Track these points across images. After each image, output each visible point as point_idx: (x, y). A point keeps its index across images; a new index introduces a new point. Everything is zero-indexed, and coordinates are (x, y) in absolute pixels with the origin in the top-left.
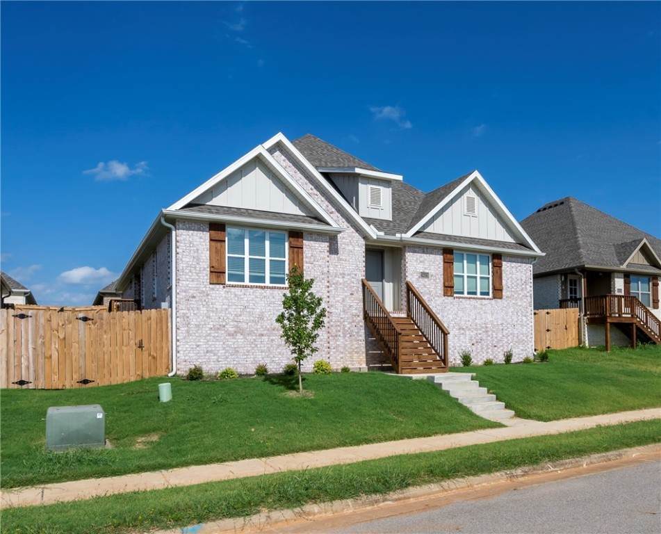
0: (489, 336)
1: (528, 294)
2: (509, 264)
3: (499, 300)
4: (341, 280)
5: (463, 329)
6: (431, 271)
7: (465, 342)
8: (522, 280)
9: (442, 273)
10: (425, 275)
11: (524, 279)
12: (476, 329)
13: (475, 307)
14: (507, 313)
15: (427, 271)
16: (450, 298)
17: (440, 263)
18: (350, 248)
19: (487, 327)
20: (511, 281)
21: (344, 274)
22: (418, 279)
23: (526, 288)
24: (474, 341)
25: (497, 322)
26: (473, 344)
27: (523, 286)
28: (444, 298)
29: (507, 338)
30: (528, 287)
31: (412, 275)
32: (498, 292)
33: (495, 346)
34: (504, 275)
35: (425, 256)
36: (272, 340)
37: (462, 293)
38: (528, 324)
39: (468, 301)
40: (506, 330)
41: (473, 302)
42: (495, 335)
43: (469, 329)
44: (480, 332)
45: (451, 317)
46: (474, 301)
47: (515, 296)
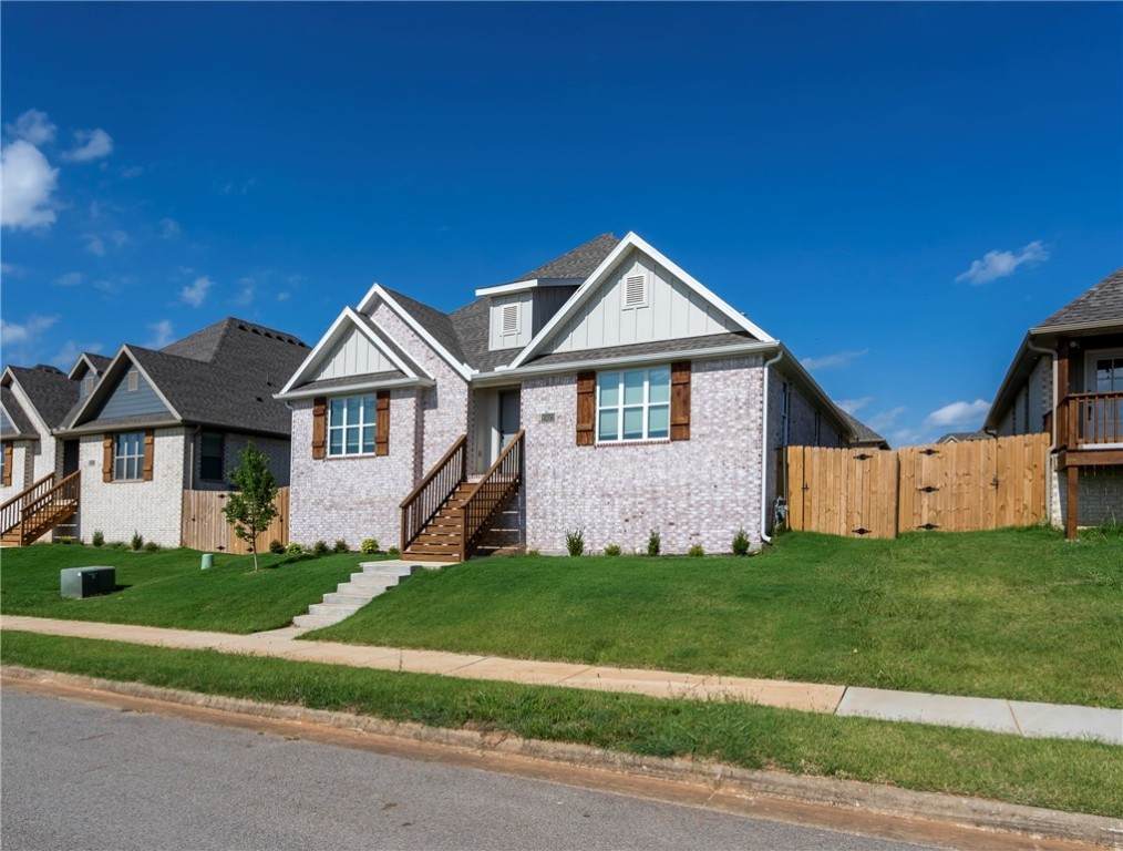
0: (659, 506)
1: (752, 425)
2: (708, 375)
3: (684, 443)
4: (439, 440)
5: (609, 496)
6: (558, 411)
7: (612, 517)
8: (737, 399)
9: (575, 410)
10: (548, 418)
11: (743, 397)
12: (635, 496)
13: (633, 459)
14: (699, 465)
15: (551, 412)
16: (588, 448)
17: (572, 397)
18: (451, 397)
19: (655, 492)
20: (712, 406)
21: (443, 431)
22: (537, 425)
23: (748, 414)
24: (629, 515)
25: (677, 481)
26: (627, 520)
27: (742, 411)
28: (577, 449)
29: (697, 509)
30: (752, 411)
31: (529, 420)
32: (680, 430)
33: (672, 524)
34: (694, 397)
35: (549, 390)
36: (360, 515)
37: (615, 437)
38: (751, 482)
39: (620, 451)
40: (696, 495)
41: (629, 450)
42: (671, 505)
43: (620, 496)
44: (642, 499)
45: (588, 477)
46: (632, 449)
47: (722, 431)
